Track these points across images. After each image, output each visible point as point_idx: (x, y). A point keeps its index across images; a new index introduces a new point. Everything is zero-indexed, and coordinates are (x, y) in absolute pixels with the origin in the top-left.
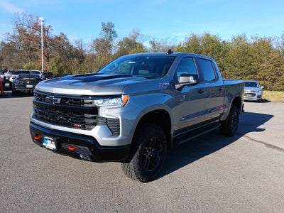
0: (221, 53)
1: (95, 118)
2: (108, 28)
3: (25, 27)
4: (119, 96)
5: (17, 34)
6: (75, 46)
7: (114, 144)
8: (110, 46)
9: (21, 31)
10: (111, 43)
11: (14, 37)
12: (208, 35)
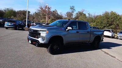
0: (118, 19)
1: (40, 36)
2: (72, 8)
3: (43, 7)
4: (46, 31)
5: (40, 9)
6: (60, 14)
7: (43, 43)
8: (72, 15)
9: (42, 8)
10: (73, 13)
11: (39, 10)
12: (112, 12)
